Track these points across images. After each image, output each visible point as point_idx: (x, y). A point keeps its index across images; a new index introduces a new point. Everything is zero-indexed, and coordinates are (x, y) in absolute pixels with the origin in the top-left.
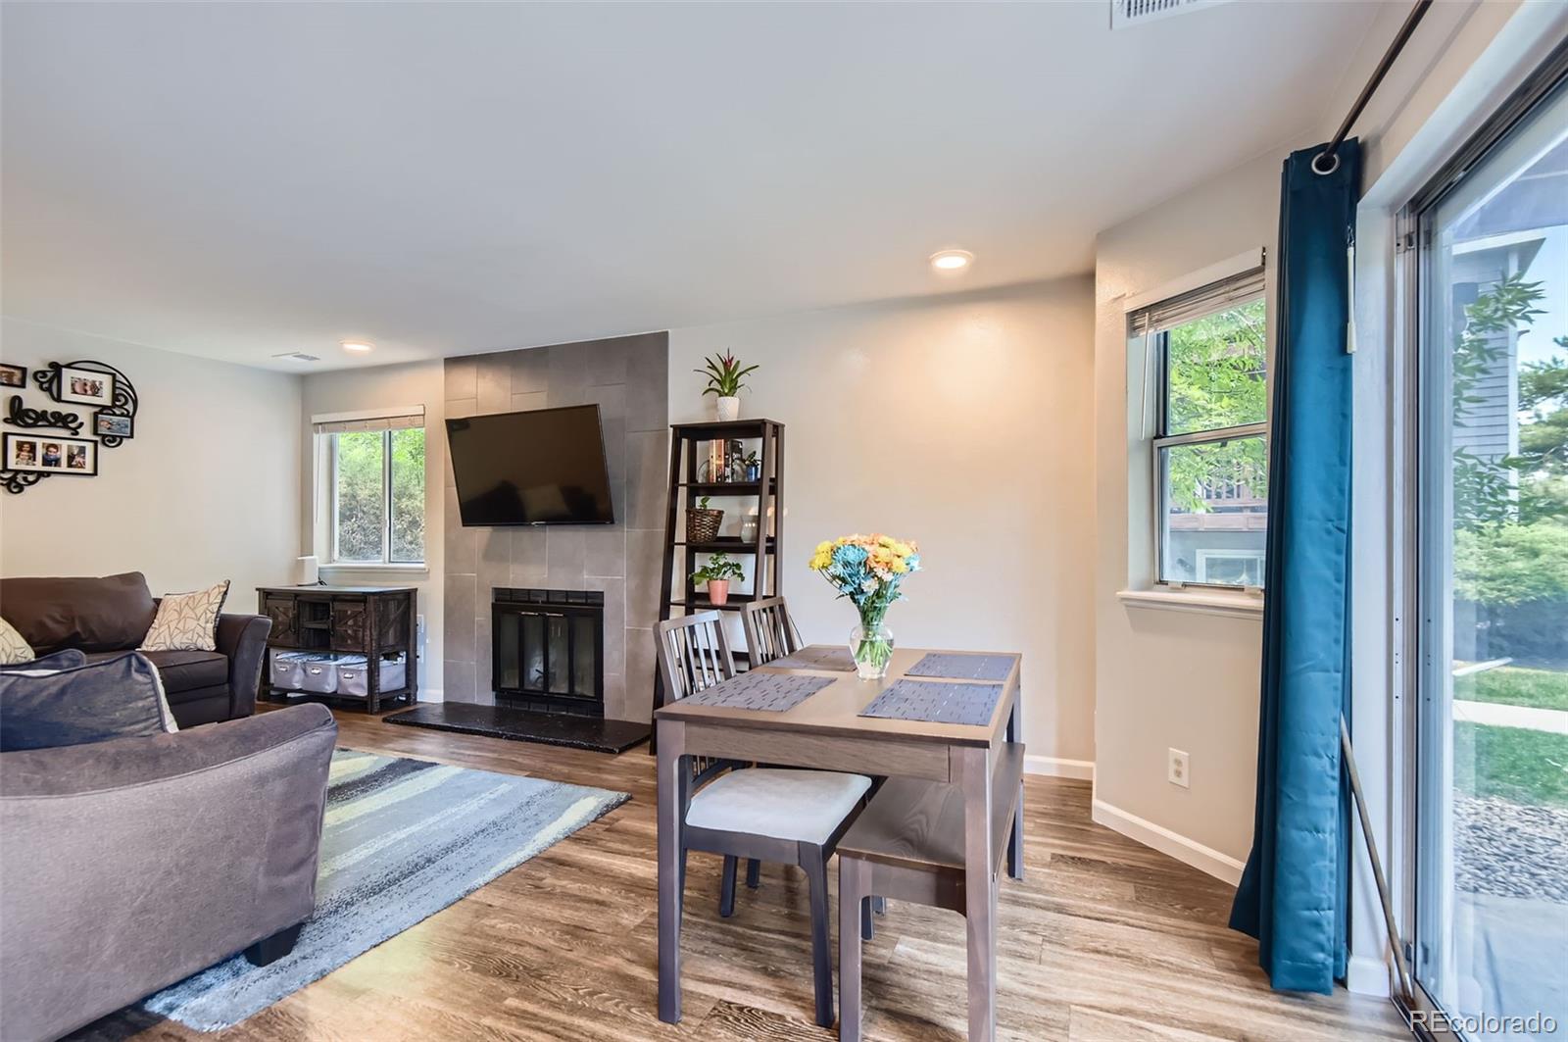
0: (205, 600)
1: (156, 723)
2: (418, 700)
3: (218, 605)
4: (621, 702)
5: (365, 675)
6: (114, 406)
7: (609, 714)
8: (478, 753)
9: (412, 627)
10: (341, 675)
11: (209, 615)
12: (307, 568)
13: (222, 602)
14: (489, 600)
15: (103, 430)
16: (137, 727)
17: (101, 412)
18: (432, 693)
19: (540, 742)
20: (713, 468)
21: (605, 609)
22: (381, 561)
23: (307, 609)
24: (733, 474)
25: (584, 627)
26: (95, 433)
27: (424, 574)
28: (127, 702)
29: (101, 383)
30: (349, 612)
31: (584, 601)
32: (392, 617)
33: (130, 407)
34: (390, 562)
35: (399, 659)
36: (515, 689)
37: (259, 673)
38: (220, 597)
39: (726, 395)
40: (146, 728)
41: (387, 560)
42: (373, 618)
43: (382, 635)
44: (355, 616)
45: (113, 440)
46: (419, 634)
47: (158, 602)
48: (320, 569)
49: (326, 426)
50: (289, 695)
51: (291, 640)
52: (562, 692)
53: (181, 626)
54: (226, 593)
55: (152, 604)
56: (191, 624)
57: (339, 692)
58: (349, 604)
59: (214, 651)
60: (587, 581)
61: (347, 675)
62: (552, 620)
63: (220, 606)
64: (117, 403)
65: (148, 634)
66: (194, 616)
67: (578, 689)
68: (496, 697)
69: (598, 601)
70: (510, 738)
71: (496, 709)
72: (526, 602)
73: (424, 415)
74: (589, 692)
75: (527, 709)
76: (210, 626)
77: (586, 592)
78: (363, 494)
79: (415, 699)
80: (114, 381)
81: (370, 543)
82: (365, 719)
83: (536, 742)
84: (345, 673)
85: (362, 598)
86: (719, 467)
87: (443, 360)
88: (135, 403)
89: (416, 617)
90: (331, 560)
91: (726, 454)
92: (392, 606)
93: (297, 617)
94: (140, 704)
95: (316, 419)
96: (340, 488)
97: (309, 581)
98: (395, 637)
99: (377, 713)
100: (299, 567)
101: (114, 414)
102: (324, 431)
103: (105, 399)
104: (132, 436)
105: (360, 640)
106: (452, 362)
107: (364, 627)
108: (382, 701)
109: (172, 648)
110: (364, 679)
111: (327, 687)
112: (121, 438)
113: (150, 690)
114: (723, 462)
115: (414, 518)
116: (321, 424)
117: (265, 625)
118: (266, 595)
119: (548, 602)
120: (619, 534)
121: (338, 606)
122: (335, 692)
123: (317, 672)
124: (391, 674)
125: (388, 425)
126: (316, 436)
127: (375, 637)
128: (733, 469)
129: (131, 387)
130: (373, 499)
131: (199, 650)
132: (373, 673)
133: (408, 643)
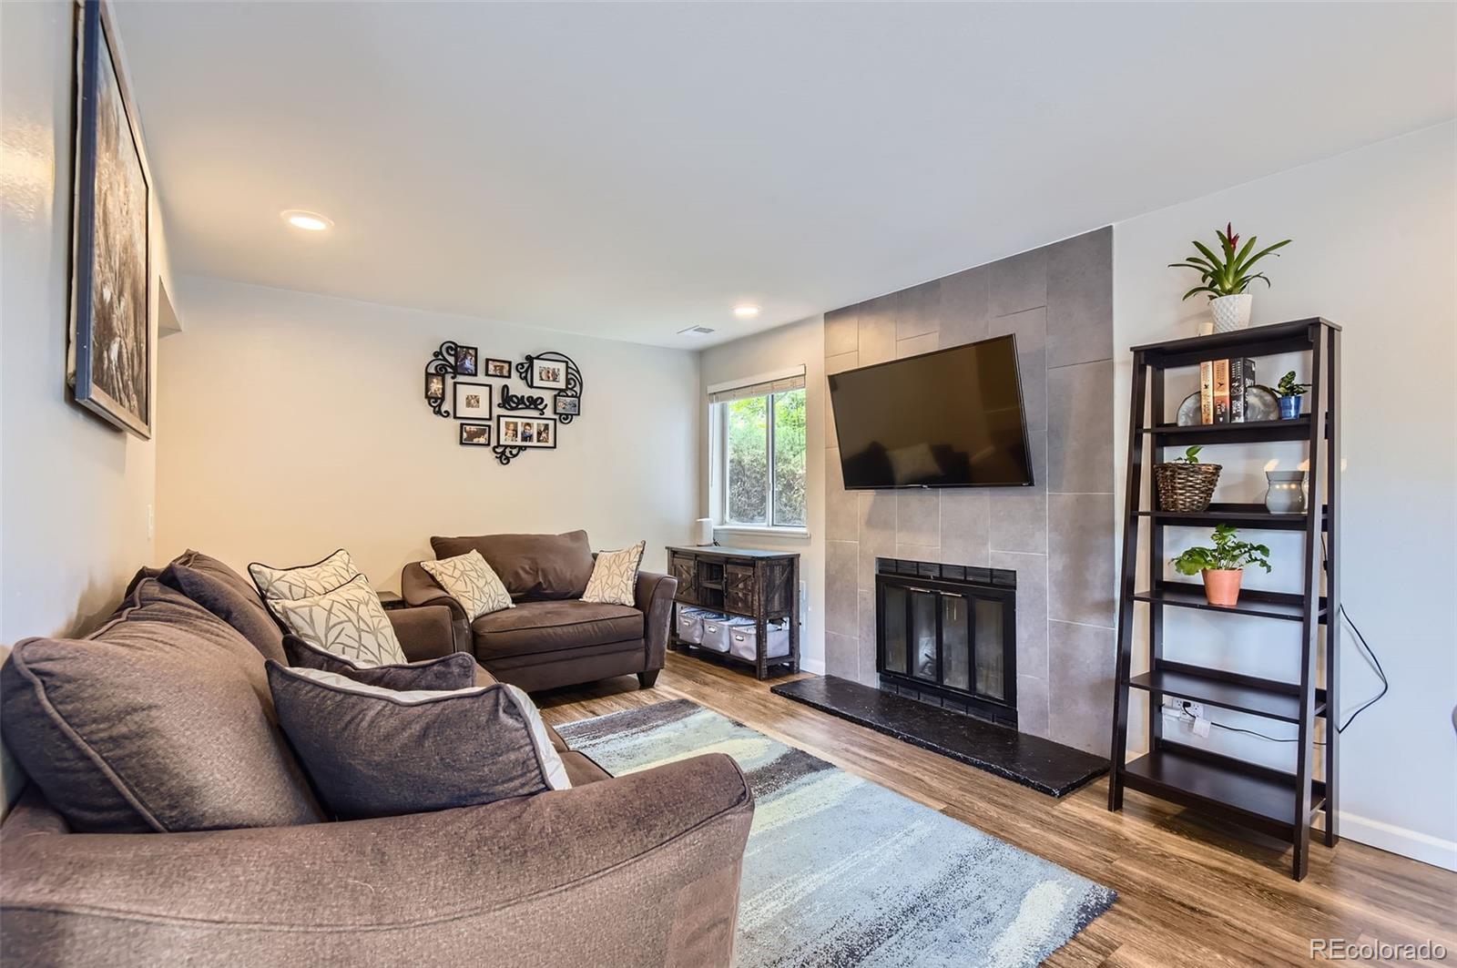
0: (627, 557)
1: (536, 776)
2: (801, 668)
3: (636, 564)
4: (1043, 715)
5: (754, 639)
6: (567, 388)
7: (1025, 725)
8: (873, 756)
9: (795, 593)
10: (733, 636)
11: (630, 572)
12: (705, 530)
13: (640, 561)
14: (873, 571)
15: (560, 410)
16: (512, 785)
17: (559, 395)
18: (814, 664)
19: (946, 754)
20: (1208, 402)
21: (1019, 593)
22: (765, 524)
23: (705, 568)
24: (1246, 409)
25: (989, 612)
26: (555, 413)
27: (806, 539)
28: (494, 754)
29: (558, 370)
30: (740, 576)
31: (988, 580)
32: (777, 582)
33: (577, 389)
34: (773, 525)
35: (784, 624)
36: (903, 674)
37: (668, 624)
38: (638, 556)
39: (1230, 292)
40: (523, 785)
41: (770, 524)
42: (761, 584)
43: (769, 601)
44: (745, 580)
45: (566, 418)
46: (801, 601)
47: (595, 556)
48: (714, 530)
49: (719, 395)
50: (691, 647)
51: (693, 597)
52: (960, 687)
53: (609, 582)
54: (642, 553)
55: (591, 559)
56: (617, 580)
57: (731, 652)
58: (739, 567)
59: (634, 607)
60: (990, 557)
61: (739, 638)
62: (944, 598)
63: (638, 565)
64: (570, 386)
65: (588, 587)
66: (618, 573)
67: (980, 687)
68: (881, 679)
69: (1008, 582)
70: (906, 740)
71: (882, 694)
72: (914, 576)
73: (805, 375)
74: (997, 694)
75: (916, 699)
76: (631, 583)
77: (991, 570)
78: (747, 459)
79: (798, 668)
80: (567, 367)
81: (752, 505)
82: (754, 685)
83: (938, 752)
84: (735, 635)
85: (751, 562)
86: (1217, 403)
87: (823, 316)
88: (581, 385)
89: (798, 583)
90: (723, 522)
91: (1232, 380)
92: (777, 570)
93: (697, 576)
94: (512, 756)
95: (711, 389)
96: (730, 455)
97: (706, 545)
98: (780, 604)
99: (764, 680)
100: (697, 529)
101: (567, 396)
102: (717, 400)
103: (562, 385)
104: (579, 414)
105: (750, 603)
106: (832, 316)
107: (752, 591)
108: (769, 668)
109: (604, 601)
110: (752, 643)
111: (721, 646)
112: (572, 415)
113: (523, 738)
114: (1227, 393)
115: (788, 481)
116: (715, 393)
117: (671, 585)
118: (674, 553)
119: (941, 578)
120: (1037, 498)
121: (730, 568)
122: (728, 652)
123: (713, 630)
124: (777, 641)
125: (772, 387)
126: (711, 406)
127: (762, 603)
128: (1245, 402)
129: (578, 372)
130: (755, 464)
131: (622, 605)
132: (761, 638)
133: (791, 611)
